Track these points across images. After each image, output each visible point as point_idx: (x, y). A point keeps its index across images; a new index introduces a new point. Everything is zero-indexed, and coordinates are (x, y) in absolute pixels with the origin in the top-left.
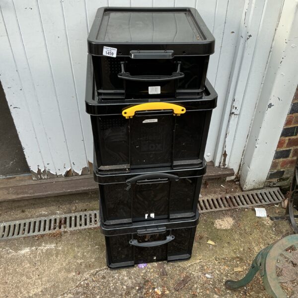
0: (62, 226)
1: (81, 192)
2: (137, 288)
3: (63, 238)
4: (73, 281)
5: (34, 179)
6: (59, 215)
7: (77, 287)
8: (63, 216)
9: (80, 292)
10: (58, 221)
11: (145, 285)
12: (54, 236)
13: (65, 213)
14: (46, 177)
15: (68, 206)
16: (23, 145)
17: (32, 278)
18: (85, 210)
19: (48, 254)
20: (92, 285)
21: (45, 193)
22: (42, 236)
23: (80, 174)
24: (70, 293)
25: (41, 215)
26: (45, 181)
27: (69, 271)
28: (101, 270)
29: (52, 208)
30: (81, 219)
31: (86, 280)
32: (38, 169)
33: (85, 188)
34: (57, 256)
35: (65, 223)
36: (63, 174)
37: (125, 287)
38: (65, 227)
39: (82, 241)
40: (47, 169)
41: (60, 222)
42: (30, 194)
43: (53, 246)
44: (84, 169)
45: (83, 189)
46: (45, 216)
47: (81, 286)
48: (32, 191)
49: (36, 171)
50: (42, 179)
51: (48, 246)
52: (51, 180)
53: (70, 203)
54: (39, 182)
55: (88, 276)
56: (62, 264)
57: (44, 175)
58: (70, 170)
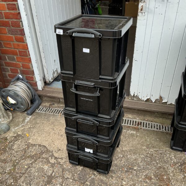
0: (139, 125)
1: (152, 111)
2: (179, 164)
3: (140, 131)
4: (145, 150)
5: (130, 99)
6: (138, 120)
7: (147, 153)
8: (140, 121)
9: (148, 156)
10: (137, 123)
11: (184, 164)
12: (135, 128)
13: (141, 120)
14: (136, 99)
15: (143, 117)
16: (132, 80)
17: (124, 143)
18: (152, 121)
19: (132, 135)
20: (155, 155)
21: (134, 107)
22: (129, 127)
23: (153, 102)
24: (143, 155)
25: (129, 118)
26: (135, 101)
27: (143, 145)
28: (160, 150)
29: (135, 116)
30: (149, 125)
31: (151, 152)
32: (134, 94)
33: (155, 110)
34: (137, 137)
35: (141, 124)
36: (145, 100)
37: (172, 162)
38: (141, 126)
39: (149, 135)
40: (138, 95)
41: (138, 123)
42: (127, 105)
43: (135, 132)
44: (156, 100)
45: (154, 109)
46: (130, 118)
47: (149, 154)
48: (128, 104)
49: (132, 95)
50: (133, 100)
51: (132, 132)
52: (138, 102)
53: (144, 116)
54: (132, 101)
55: (153, 151)
56: (139, 142)
57: (135, 98)
58: (149, 98)
